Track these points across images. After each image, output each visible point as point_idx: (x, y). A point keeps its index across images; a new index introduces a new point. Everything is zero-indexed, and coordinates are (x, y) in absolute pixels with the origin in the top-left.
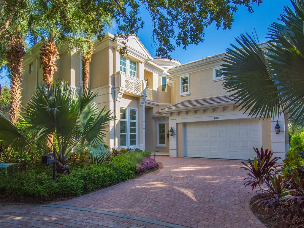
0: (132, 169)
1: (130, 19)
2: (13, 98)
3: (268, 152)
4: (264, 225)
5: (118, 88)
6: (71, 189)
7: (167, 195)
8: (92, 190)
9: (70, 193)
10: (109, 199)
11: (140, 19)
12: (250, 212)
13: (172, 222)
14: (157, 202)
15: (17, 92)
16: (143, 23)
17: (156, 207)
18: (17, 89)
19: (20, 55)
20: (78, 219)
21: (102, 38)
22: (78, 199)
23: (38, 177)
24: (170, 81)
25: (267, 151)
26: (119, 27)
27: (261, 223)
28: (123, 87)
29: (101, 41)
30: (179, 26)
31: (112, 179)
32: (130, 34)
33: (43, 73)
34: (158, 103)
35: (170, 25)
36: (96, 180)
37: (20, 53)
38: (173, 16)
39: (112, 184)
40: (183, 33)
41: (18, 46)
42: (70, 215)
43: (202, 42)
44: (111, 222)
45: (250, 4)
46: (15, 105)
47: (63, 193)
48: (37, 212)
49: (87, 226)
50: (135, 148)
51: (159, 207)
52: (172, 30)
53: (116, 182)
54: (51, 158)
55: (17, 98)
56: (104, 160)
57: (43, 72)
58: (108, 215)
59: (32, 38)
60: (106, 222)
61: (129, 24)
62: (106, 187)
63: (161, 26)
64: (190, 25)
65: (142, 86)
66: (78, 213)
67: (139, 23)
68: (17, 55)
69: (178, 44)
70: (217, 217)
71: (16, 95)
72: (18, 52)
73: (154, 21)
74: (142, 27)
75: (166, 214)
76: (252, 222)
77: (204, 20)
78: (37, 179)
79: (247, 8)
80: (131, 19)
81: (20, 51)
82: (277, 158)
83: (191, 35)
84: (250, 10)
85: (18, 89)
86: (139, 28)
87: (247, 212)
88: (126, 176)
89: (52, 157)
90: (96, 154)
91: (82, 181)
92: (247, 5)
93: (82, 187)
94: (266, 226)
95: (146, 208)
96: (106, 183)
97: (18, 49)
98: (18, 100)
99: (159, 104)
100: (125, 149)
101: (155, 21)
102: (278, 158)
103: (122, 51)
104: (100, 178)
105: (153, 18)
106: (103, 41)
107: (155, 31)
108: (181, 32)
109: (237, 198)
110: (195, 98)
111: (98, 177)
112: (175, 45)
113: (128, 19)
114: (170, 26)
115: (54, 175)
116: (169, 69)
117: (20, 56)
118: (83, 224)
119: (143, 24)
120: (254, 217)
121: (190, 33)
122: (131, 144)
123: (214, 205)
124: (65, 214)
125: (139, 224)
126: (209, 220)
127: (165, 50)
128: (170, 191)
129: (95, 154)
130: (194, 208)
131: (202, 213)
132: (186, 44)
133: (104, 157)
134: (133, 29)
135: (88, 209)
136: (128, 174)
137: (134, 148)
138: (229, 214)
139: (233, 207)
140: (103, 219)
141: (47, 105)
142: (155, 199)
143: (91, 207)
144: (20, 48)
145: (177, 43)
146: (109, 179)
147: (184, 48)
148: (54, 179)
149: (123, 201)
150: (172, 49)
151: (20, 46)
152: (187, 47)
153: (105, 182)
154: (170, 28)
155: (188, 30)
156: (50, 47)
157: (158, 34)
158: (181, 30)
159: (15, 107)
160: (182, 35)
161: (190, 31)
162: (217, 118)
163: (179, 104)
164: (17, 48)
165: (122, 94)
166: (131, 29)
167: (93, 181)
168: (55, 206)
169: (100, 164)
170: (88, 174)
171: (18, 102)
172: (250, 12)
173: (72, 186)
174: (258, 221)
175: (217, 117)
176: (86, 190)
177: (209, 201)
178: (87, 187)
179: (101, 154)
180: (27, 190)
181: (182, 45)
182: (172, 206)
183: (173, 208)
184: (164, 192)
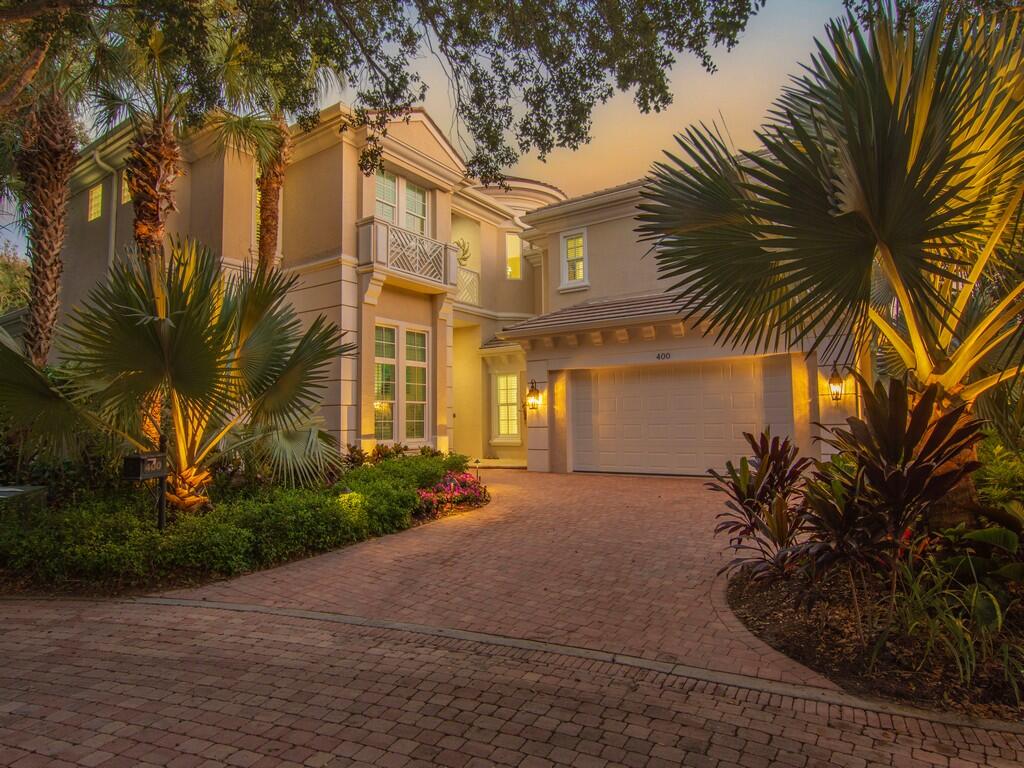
0: (404, 502)
1: (389, 75)
2: (37, 289)
3: (781, 442)
4: (749, 634)
5: (368, 264)
6: (213, 554)
7: (499, 569)
8: (279, 561)
9: (207, 567)
10: (326, 583)
11: (416, 78)
12: (721, 604)
13: (501, 632)
14: (467, 585)
15: (49, 272)
16: (424, 88)
17: (460, 599)
18: (48, 263)
19: (61, 162)
20: (228, 632)
21: (310, 124)
22: (234, 583)
23: (111, 521)
24: (531, 247)
25: (776, 440)
26: (360, 95)
27: (744, 629)
28: (385, 261)
29: (309, 131)
30: (526, 99)
31: (340, 528)
32: (390, 117)
33: (135, 217)
34: (497, 311)
35: (499, 96)
36: (290, 530)
37: (62, 157)
38: (504, 73)
39: (339, 542)
40: (534, 118)
41: (58, 136)
42: (206, 621)
43: (588, 142)
44: (327, 636)
45: (709, 49)
46: (42, 312)
47: (189, 565)
48: (107, 616)
49: (253, 646)
50: (422, 446)
51: (469, 598)
52: (506, 110)
53: (352, 537)
54: (151, 462)
55: (50, 289)
56: (317, 475)
57: (134, 213)
58: (320, 620)
59: (101, 112)
60: (309, 635)
61: (387, 88)
62: (323, 551)
63: (478, 99)
64: (554, 97)
65: (443, 259)
66: (231, 618)
67: (414, 88)
68: (52, 162)
69: (524, 146)
70: (629, 618)
71: (46, 281)
72: (57, 154)
73: (458, 84)
74: (422, 97)
75: (486, 615)
76: (721, 627)
77: (595, 85)
78: (107, 526)
79: (700, 60)
80: (393, 76)
81: (63, 151)
82: (807, 459)
83: (558, 124)
84: (707, 64)
85: (52, 265)
86: (414, 100)
87: (715, 605)
88: (385, 520)
89: (155, 460)
90: (294, 457)
91: (246, 533)
92: (700, 54)
93: (247, 551)
94: (756, 635)
95: (432, 601)
96: (322, 540)
97: (57, 143)
98: (50, 298)
99: (500, 314)
100: (390, 448)
101: (461, 82)
102: (810, 460)
103: (368, 161)
104: (302, 523)
105: (457, 73)
106: (313, 132)
107: (462, 109)
108: (532, 115)
109: (695, 572)
110: (605, 298)
111: (296, 521)
112: (518, 150)
113: (384, 75)
114: (503, 98)
115: (160, 517)
116: (527, 213)
117: (62, 165)
118: (244, 641)
119: (424, 90)
120: (729, 617)
121: (555, 120)
122: (409, 435)
123: (627, 591)
124: (193, 621)
125: (405, 640)
126: (605, 627)
127: (492, 161)
128: (510, 558)
129: (289, 457)
130: (569, 598)
131: (589, 609)
132: (545, 146)
133: (317, 467)
134: (399, 103)
135: (259, 608)
136: (389, 516)
137: (416, 446)
138: (663, 611)
139: (679, 594)
140: (302, 631)
141: (141, 309)
142: (461, 580)
143: (268, 603)
144: (63, 142)
145: (521, 145)
146: (330, 529)
147: (539, 158)
148: (159, 527)
149: (367, 586)
150: (510, 158)
151: (62, 135)
152: (548, 156)
153: (319, 536)
154: (500, 104)
155: (550, 111)
156: (158, 141)
157: (471, 117)
158: (530, 109)
159: (42, 317)
160: (533, 124)
161: (554, 112)
162: (666, 356)
163: (556, 314)
164: (51, 142)
165: (382, 284)
166: (392, 102)
167: (279, 532)
168: (163, 601)
169: (306, 487)
170: (267, 513)
171: (52, 302)
172: (708, 70)
173: (217, 545)
174: (739, 624)
175: (666, 353)
176: (258, 559)
177: (617, 581)
178: (262, 550)
179: (309, 457)
180: (75, 558)
181: (535, 150)
182: (509, 594)
183: (510, 600)
184: (491, 562)
